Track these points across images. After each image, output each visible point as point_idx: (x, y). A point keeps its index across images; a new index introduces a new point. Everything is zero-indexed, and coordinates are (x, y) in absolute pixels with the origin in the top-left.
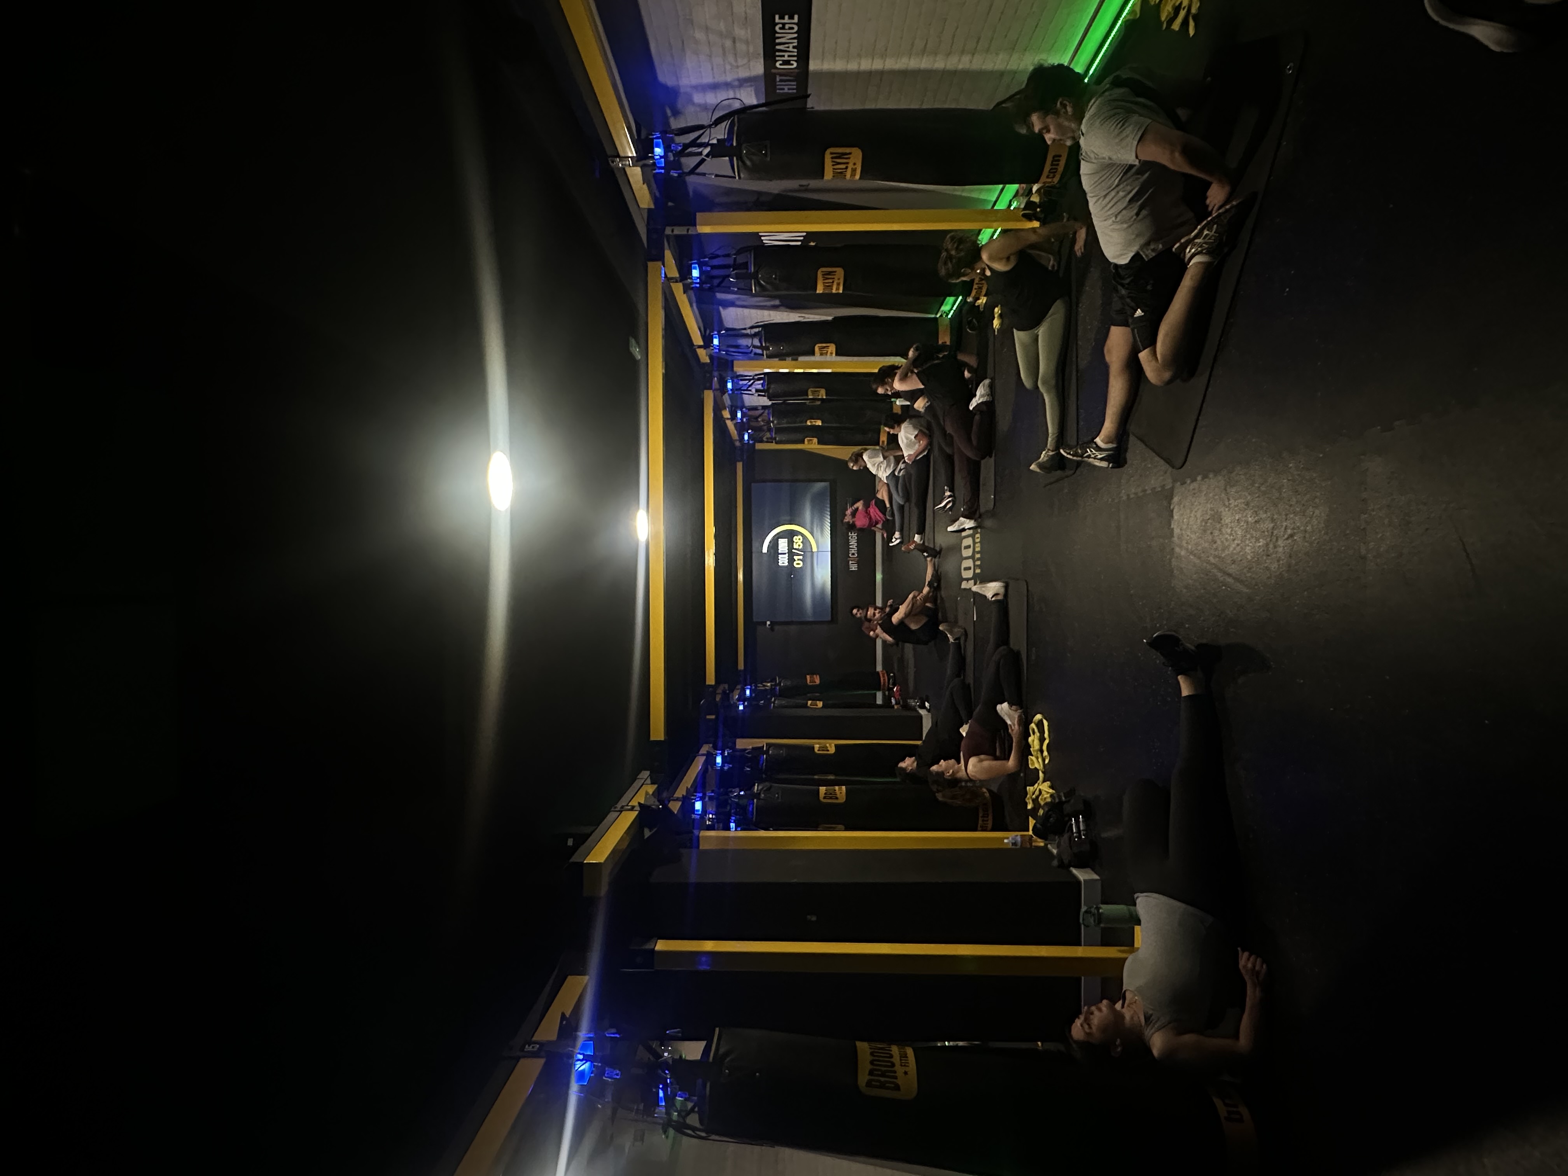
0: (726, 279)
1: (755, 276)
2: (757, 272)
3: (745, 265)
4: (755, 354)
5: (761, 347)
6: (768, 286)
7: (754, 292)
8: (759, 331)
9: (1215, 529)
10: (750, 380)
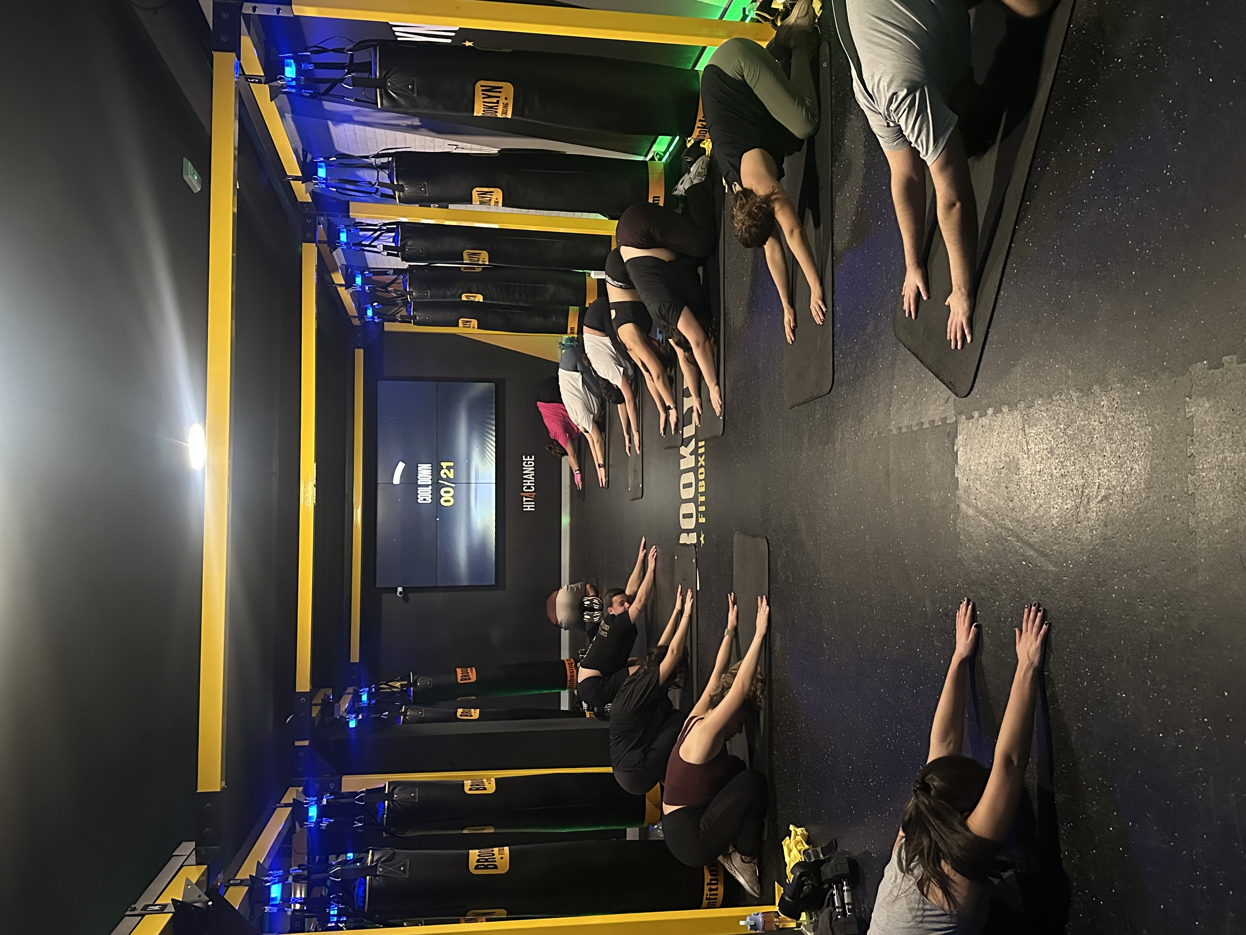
0: (338, 84)
1: (381, 84)
2: (384, 79)
3: (367, 67)
4: (383, 195)
5: (391, 186)
6: (402, 101)
7: (379, 106)
8: (389, 162)
9: (1010, 481)
10: (375, 231)
